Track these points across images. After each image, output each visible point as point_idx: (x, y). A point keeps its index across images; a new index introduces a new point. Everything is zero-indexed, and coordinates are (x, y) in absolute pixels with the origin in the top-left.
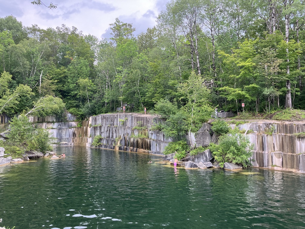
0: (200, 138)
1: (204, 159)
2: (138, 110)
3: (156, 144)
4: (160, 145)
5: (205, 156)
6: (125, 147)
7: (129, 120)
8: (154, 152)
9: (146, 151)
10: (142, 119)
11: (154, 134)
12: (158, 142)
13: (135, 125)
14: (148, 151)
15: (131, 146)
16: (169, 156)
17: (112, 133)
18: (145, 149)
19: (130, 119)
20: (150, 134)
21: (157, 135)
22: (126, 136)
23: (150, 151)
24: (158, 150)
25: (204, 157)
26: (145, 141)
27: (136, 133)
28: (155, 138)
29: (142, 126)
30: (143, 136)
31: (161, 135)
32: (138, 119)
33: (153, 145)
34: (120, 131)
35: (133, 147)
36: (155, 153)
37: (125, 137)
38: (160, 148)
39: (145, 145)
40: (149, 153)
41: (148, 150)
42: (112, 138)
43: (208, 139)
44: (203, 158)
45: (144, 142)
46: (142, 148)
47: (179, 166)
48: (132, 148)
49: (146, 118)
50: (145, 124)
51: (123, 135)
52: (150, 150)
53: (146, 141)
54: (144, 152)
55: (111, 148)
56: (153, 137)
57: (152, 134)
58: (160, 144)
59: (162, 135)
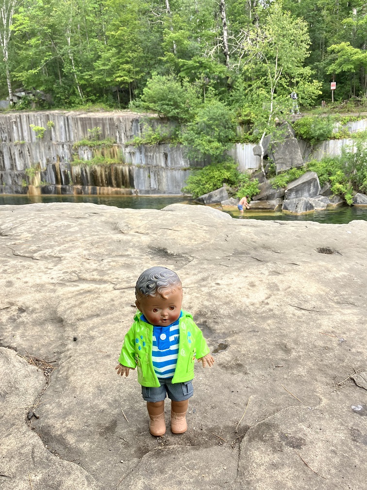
0: (284, 153)
1: (311, 192)
3: (147, 173)
4: (158, 175)
5: (314, 186)
6: (60, 186)
7: (57, 127)
8: (143, 192)
9: (122, 190)
10: (97, 122)
11: (138, 154)
12: (154, 169)
13: (78, 136)
14: (127, 189)
15: (75, 184)
16: (216, 194)
17: (11, 158)
18: (118, 186)
19: (62, 123)
20: (127, 155)
21: (146, 156)
22: (57, 164)
23: (133, 191)
24: (154, 185)
25: (312, 188)
26: (116, 170)
27: (86, 155)
28: (142, 163)
29: (99, 139)
30: (109, 160)
31: (158, 155)
32: (85, 123)
33: (138, 176)
34: (34, 152)
35: (82, 184)
36: (148, 192)
37: (54, 166)
38: (159, 182)
39: (116, 179)
40: (131, 193)
41: (126, 187)
42: (12, 169)
43: (300, 153)
44: (309, 191)
45: (113, 173)
46: (110, 184)
48: (79, 187)
49: (111, 119)
50: (107, 132)
51: (45, 161)
52: (133, 186)
53: (120, 171)
54: (117, 193)
55: (17, 192)
56: (137, 160)
57: (132, 154)
58: (157, 174)
59: (162, 154)
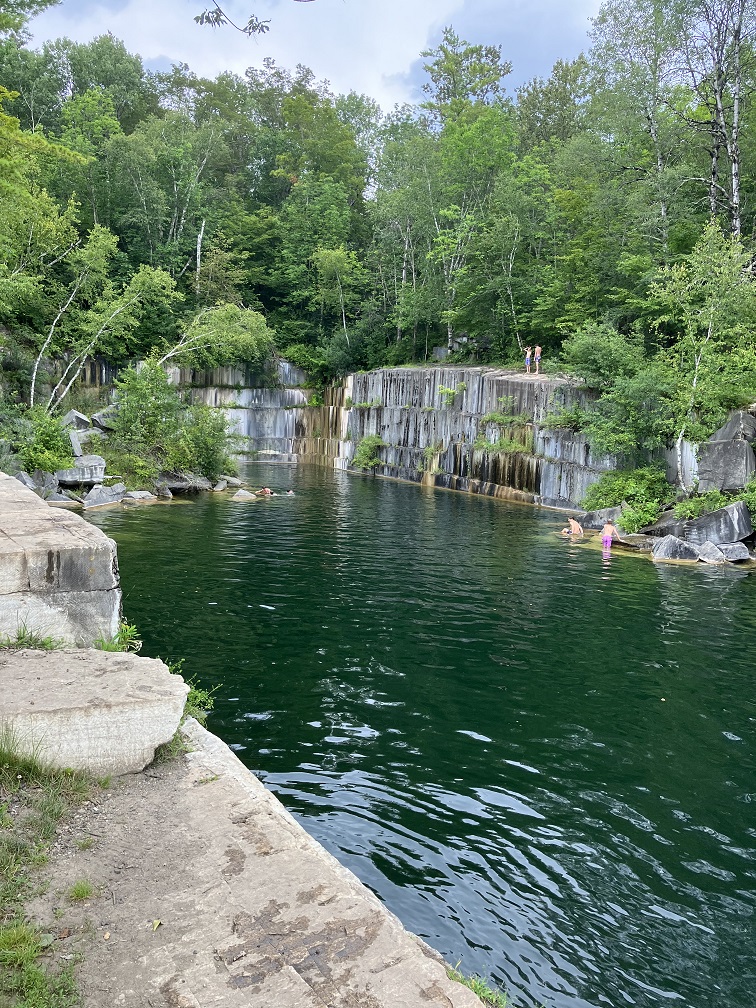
0: (715, 463)
1: (722, 533)
2: (504, 359)
3: (557, 474)
4: (572, 477)
5: (726, 523)
6: (456, 477)
7: (470, 392)
8: (548, 501)
9: (523, 494)
10: (517, 387)
11: (553, 442)
12: (567, 467)
13: (492, 406)
14: (530, 494)
15: (473, 477)
16: (602, 515)
17: (415, 430)
18: (521, 488)
19: (476, 386)
20: (540, 440)
21: (563, 446)
22: (459, 443)
23: (536, 497)
24: (564, 494)
25: (723, 526)
26: (522, 462)
27: (494, 436)
28: (556, 456)
29: (513, 413)
30: (516, 446)
31: (577, 446)
32: (502, 387)
33: (547, 476)
34: (439, 425)
35: (481, 479)
36: (554, 502)
37: (455, 447)
38: (571, 489)
39: (520, 477)
40: (533, 502)
41: (530, 490)
42: (414, 445)
43: (743, 467)
44: (719, 530)
45: (518, 465)
46: (511, 483)
47: (634, 551)
48: (477, 481)
49: (531, 385)
50: (525, 405)
51: (449, 439)
52: (538, 491)
53: (526, 463)
54: (517, 497)
55: (411, 478)
56: (551, 450)
57: (546, 440)
58: (570, 476)
59: (583, 445)
